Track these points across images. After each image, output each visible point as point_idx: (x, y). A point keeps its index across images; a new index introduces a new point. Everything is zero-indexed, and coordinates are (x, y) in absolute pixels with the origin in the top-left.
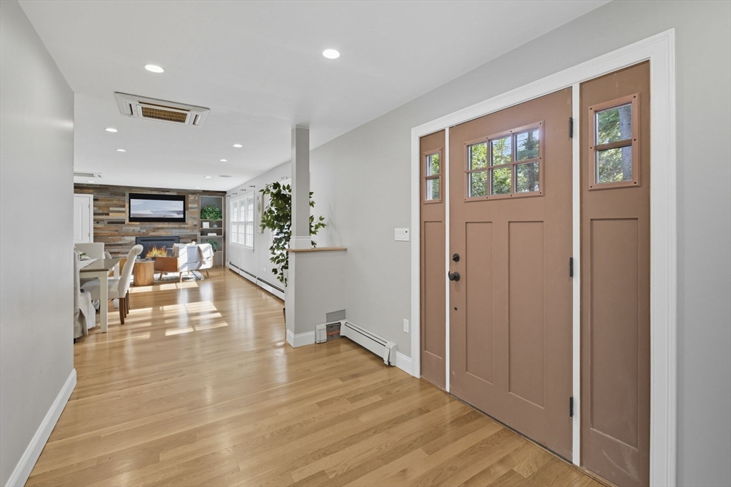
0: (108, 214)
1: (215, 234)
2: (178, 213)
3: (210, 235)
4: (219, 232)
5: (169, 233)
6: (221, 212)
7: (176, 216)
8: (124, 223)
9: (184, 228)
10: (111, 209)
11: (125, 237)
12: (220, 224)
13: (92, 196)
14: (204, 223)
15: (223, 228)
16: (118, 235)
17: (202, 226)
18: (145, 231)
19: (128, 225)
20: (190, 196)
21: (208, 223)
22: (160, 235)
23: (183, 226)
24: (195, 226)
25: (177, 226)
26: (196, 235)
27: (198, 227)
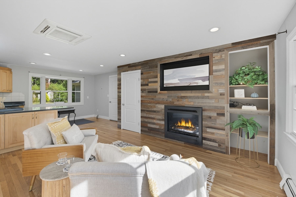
0: (147, 85)
1: (254, 108)
2: (203, 79)
3: (244, 108)
4: (262, 105)
5: (192, 103)
6: (265, 73)
7: (201, 83)
8: (156, 92)
9: (208, 97)
10: (150, 80)
11: (157, 105)
12: (263, 92)
13: (139, 71)
14: (236, 91)
15: (269, 99)
16: (154, 103)
17: (232, 94)
18: (171, 100)
19: (160, 93)
20: (214, 55)
21: (243, 91)
22: (183, 105)
23: (206, 95)
24: (222, 94)
25: (200, 95)
26: (223, 108)
27: (225, 96)
